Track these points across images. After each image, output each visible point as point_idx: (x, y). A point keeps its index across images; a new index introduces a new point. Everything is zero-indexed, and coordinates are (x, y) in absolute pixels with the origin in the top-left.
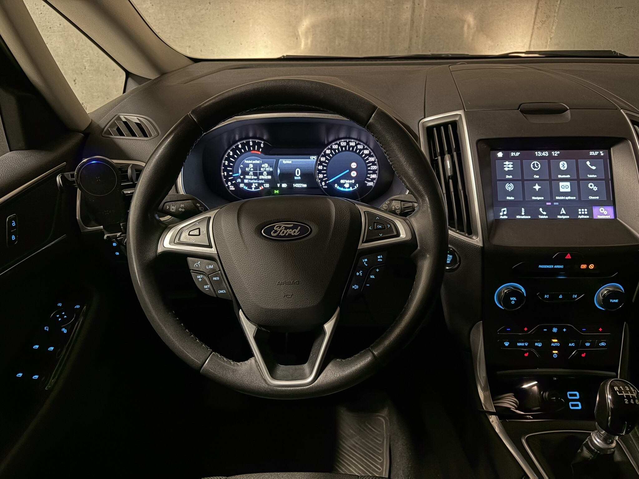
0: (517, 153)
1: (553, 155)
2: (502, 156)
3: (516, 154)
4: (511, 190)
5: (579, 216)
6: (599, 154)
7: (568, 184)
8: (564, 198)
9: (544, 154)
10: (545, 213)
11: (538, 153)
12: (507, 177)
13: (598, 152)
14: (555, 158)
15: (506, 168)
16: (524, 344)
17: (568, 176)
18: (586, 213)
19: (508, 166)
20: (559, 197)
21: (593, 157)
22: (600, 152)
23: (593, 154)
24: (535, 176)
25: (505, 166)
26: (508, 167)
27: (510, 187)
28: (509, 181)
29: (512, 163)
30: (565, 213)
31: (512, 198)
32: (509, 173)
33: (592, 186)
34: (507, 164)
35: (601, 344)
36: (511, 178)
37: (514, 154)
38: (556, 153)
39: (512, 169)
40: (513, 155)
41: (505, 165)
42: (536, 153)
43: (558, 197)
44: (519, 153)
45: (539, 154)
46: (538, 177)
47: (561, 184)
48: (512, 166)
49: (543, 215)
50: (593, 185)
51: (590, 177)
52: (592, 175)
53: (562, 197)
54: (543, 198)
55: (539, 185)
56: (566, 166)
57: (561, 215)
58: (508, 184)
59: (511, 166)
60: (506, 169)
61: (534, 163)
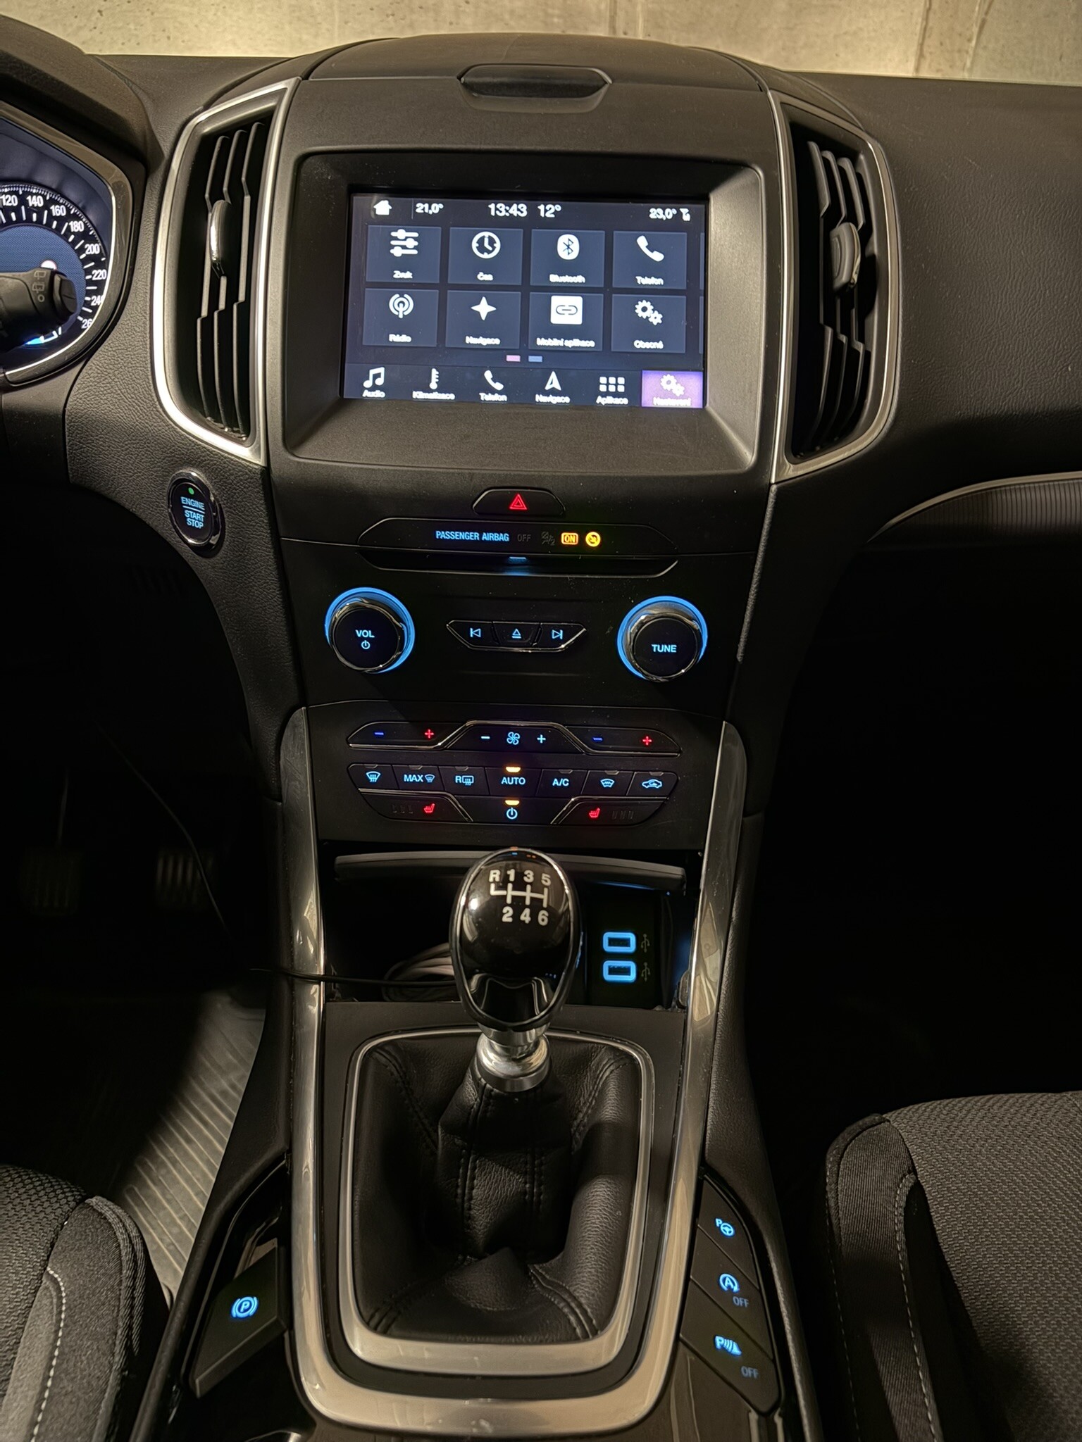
0: (434, 205)
1: (542, 214)
2: (387, 213)
3: (430, 208)
4: (406, 313)
5: (599, 398)
6: (679, 214)
7: (578, 301)
8: (562, 345)
9: (514, 210)
10: (499, 386)
11: (498, 206)
12: (398, 275)
13: (675, 211)
14: (546, 223)
15: (396, 248)
16: (423, 778)
17: (580, 279)
18: (621, 389)
19: (405, 242)
20: (546, 338)
21: (659, 225)
22: (682, 210)
23: (660, 217)
24: (481, 274)
25: (393, 243)
26: (404, 247)
27: (401, 305)
28: (402, 287)
29: (416, 235)
30: (559, 388)
31: (405, 339)
32: (404, 262)
33: (648, 312)
34: (399, 237)
35: (647, 785)
36: (410, 279)
37: (424, 209)
38: (549, 210)
39: (415, 252)
40: (422, 211)
41: (396, 239)
42: (492, 206)
43: (543, 339)
44: (441, 206)
45: (499, 209)
46: (489, 277)
47: (556, 301)
48: (416, 243)
49: (493, 391)
50: (650, 307)
51: (644, 283)
52: (649, 277)
53: (555, 340)
54: (497, 341)
55: (489, 303)
56: (576, 247)
57: (547, 393)
58: (397, 296)
59: (411, 243)
60: (397, 252)
61: (483, 238)
